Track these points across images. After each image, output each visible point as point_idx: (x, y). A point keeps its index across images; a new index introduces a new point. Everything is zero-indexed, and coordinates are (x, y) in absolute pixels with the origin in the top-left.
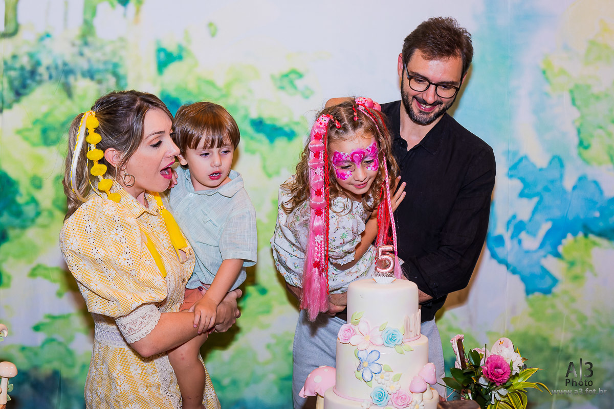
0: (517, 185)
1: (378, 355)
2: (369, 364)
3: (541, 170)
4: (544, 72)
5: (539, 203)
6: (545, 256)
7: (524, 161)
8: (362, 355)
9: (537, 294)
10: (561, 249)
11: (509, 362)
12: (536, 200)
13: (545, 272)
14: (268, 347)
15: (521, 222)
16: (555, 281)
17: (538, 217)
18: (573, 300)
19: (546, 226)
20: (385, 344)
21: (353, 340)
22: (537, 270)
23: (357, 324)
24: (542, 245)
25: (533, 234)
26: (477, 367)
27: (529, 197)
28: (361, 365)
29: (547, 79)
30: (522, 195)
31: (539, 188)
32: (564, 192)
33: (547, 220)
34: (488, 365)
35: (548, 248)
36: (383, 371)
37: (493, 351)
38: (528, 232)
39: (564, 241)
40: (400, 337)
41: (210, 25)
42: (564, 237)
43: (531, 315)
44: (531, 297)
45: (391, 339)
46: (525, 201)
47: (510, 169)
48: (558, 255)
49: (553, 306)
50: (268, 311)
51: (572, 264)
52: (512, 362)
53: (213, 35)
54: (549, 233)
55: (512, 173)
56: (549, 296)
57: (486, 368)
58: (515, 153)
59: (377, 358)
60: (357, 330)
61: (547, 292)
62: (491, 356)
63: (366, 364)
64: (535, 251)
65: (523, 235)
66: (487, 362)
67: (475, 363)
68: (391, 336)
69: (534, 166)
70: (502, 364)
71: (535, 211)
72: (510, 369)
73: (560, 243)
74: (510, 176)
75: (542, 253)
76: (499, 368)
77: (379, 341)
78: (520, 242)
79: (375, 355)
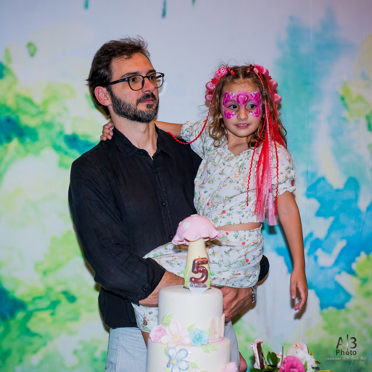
0: (314, 204)
1: (186, 353)
2: (178, 361)
3: (338, 190)
4: (343, 99)
5: (334, 222)
6: (339, 273)
7: (322, 181)
8: (172, 352)
9: (331, 309)
10: (354, 266)
11: (303, 363)
12: (331, 219)
13: (339, 287)
14: (75, 352)
15: (317, 239)
16: (348, 296)
17: (333, 235)
18: (365, 315)
19: (341, 244)
20: (193, 343)
21: (164, 339)
22: (331, 286)
23: (167, 324)
24: (337, 262)
25: (329, 251)
26: (274, 366)
27: (326, 216)
28: (171, 362)
29: (345, 105)
30: (319, 214)
31: (335, 208)
32: (359, 211)
33: (342, 238)
34: (285, 365)
35: (342, 264)
36: (190, 368)
37: (290, 353)
38: (323, 249)
39: (358, 259)
40: (206, 337)
41: (30, 45)
42: (358, 254)
43: (325, 328)
44: (325, 311)
45: (198, 339)
46: (321, 220)
47: (309, 189)
48: (351, 272)
49: (346, 320)
50: (76, 318)
51: (365, 281)
52: (306, 362)
53: (32, 55)
54: (343, 251)
55: (310, 193)
56: (342, 311)
57: (283, 368)
58: (314, 175)
59: (185, 356)
60: (167, 330)
61: (340, 306)
62: (288, 357)
63: (174, 362)
64: (331, 268)
65: (319, 252)
66: (284, 363)
67: (273, 363)
68: (198, 337)
69: (331, 186)
70: (297, 364)
71: (330, 230)
72: (304, 369)
73: (353, 260)
74: (308, 196)
75: (337, 269)
76: (295, 368)
77: (188, 341)
78: (316, 258)
79: (183, 354)
